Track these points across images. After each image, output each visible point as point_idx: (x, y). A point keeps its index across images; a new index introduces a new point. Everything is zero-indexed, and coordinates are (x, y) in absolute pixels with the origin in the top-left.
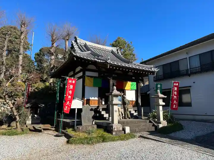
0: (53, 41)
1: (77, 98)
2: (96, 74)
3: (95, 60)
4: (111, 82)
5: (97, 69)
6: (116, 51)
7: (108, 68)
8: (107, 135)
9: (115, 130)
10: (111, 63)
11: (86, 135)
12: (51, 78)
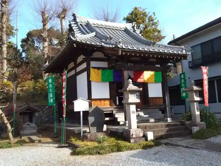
0: (44, 22)
1: (81, 98)
2: (104, 64)
3: (102, 45)
4: (126, 73)
5: (106, 57)
6: (132, 29)
7: (120, 54)
8: (122, 143)
9: (134, 136)
10: (124, 47)
11: (96, 144)
12: (45, 73)
